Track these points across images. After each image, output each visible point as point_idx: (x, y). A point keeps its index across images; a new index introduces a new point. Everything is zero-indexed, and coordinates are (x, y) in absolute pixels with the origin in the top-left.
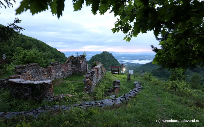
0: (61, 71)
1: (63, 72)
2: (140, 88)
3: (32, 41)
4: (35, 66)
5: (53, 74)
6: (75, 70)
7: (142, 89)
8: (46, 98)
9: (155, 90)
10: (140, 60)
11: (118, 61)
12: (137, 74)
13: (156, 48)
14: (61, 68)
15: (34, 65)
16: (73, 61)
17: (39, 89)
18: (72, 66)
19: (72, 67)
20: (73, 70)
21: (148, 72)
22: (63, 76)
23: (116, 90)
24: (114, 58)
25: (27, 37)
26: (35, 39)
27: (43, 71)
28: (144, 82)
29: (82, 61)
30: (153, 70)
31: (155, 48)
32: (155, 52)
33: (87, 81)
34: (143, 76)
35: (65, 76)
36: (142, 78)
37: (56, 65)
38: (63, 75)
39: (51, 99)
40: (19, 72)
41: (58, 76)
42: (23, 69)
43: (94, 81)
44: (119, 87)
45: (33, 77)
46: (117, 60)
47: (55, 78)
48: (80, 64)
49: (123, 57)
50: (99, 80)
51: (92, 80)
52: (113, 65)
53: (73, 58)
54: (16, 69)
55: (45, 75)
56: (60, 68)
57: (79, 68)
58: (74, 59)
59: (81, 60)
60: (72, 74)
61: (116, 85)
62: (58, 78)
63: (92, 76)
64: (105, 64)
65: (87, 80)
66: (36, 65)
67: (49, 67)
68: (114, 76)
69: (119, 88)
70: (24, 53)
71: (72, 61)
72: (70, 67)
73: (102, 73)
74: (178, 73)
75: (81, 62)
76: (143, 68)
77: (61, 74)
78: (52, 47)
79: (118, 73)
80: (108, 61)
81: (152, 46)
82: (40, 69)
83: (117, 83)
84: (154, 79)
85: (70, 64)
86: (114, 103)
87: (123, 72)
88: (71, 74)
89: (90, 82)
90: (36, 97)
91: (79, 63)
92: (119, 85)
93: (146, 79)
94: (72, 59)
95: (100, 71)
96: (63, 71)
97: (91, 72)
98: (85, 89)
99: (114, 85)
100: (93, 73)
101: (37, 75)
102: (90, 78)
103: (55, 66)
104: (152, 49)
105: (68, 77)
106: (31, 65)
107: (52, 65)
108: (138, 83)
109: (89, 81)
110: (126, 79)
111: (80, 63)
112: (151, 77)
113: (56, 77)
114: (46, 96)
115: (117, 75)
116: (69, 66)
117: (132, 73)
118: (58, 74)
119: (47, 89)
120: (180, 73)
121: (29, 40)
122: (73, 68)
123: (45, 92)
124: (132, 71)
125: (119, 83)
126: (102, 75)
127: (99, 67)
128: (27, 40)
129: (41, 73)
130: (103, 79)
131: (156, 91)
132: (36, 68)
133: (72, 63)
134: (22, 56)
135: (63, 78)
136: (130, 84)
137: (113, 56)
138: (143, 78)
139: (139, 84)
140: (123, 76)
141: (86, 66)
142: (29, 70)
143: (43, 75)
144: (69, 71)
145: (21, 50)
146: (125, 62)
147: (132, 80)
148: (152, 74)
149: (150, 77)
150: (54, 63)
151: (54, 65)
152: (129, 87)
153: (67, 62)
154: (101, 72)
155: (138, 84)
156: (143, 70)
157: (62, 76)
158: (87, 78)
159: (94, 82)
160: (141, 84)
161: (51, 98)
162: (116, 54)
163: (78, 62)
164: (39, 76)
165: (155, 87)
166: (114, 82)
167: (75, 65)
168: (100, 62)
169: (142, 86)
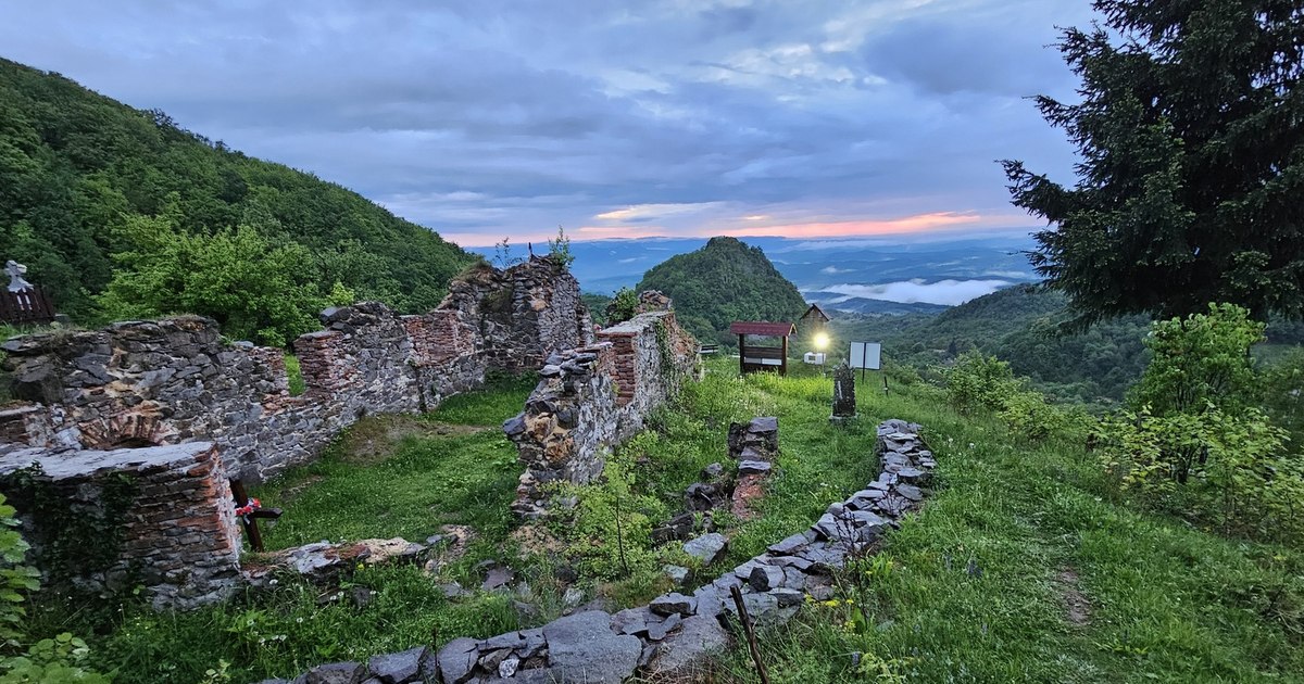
0: (400, 362)
1: (415, 369)
2: (910, 481)
3: (289, 189)
4: (184, 339)
5: (342, 382)
6: (503, 354)
7: (927, 483)
8: (163, 579)
9: (1032, 490)
10: (932, 279)
11: (802, 290)
12: (909, 369)
13: (1044, 181)
14: (404, 345)
15: (172, 329)
16: (490, 296)
17: (100, 515)
18: (483, 326)
19: (483, 333)
20: (492, 354)
21: (977, 351)
22: (422, 398)
23: (745, 492)
24: (776, 273)
25: (256, 162)
26: (301, 175)
27: (258, 370)
28: (952, 419)
29: (549, 297)
30: (1007, 341)
31: (1035, 178)
32: (1033, 208)
33: (532, 435)
34: (942, 382)
35: (433, 393)
36: (935, 391)
37: (358, 323)
38: (421, 390)
39: (214, 589)
40: (27, 379)
41: (385, 393)
42: (65, 359)
43: (590, 425)
44: (767, 466)
45: (167, 414)
46: (794, 289)
47: (361, 413)
48: (535, 314)
49: (829, 265)
50: (636, 417)
51: (568, 423)
52: (768, 317)
53: (485, 278)
54: (15, 361)
55: (277, 392)
56: (397, 343)
57: (526, 341)
58: (494, 280)
59: (537, 285)
60: (487, 377)
61: (747, 452)
62: (381, 407)
63: (569, 391)
64: (722, 314)
65: (531, 423)
66: (187, 330)
67: (310, 340)
68: (753, 382)
69: (769, 472)
70: (180, 254)
71: (480, 296)
72: (473, 335)
73: (666, 365)
74: (1206, 353)
75: (537, 304)
76: (948, 330)
77: (403, 380)
78: (408, 220)
79: (778, 362)
80: (740, 293)
81: (1015, 169)
82: (225, 356)
83: (759, 434)
84: (1021, 400)
85: (469, 318)
86: (654, 656)
87: (819, 359)
88: (481, 379)
89: (557, 438)
90: (86, 575)
91: (527, 306)
92: (772, 448)
93: (963, 398)
94: (482, 285)
95: (645, 355)
96: (418, 360)
97: (566, 369)
98: (521, 487)
99: (735, 451)
100: (579, 375)
101: (206, 400)
102: (557, 411)
103: (353, 333)
104: (1013, 190)
105: (458, 403)
106: (147, 332)
107: (329, 322)
108: (901, 436)
109: (543, 429)
110: (825, 400)
111: (533, 311)
112: (1001, 384)
113: (366, 403)
114: (165, 570)
115: (772, 379)
116: (462, 330)
117: (874, 362)
118: (378, 386)
119: (169, 514)
120: (1225, 357)
121: (269, 184)
122: (489, 343)
123: (154, 537)
124: (875, 350)
125: (769, 434)
126: (663, 386)
127: (639, 329)
128: (258, 181)
129: (241, 384)
130: (676, 407)
131: (1035, 496)
132: (191, 349)
133: (485, 306)
134: (157, 275)
135: (423, 407)
136: (852, 440)
137: (767, 263)
138: (944, 392)
139: (908, 447)
140: (810, 385)
141: (580, 326)
142: (134, 367)
143: (258, 395)
144: (463, 361)
145: (162, 238)
146: (843, 299)
147: (869, 410)
148: (1003, 364)
149: (990, 387)
150: (346, 314)
151: (347, 322)
152: (837, 464)
153: (444, 302)
154: (656, 360)
155: (902, 442)
156: (947, 344)
157: (415, 398)
158: (535, 413)
159: (597, 433)
160: (924, 447)
161: (213, 583)
162: (787, 249)
163: (520, 304)
164: (228, 404)
165: (1029, 460)
166: (739, 431)
167: (503, 320)
168: (664, 299)
169: (935, 457)
